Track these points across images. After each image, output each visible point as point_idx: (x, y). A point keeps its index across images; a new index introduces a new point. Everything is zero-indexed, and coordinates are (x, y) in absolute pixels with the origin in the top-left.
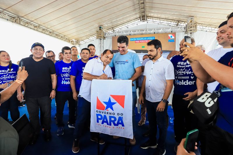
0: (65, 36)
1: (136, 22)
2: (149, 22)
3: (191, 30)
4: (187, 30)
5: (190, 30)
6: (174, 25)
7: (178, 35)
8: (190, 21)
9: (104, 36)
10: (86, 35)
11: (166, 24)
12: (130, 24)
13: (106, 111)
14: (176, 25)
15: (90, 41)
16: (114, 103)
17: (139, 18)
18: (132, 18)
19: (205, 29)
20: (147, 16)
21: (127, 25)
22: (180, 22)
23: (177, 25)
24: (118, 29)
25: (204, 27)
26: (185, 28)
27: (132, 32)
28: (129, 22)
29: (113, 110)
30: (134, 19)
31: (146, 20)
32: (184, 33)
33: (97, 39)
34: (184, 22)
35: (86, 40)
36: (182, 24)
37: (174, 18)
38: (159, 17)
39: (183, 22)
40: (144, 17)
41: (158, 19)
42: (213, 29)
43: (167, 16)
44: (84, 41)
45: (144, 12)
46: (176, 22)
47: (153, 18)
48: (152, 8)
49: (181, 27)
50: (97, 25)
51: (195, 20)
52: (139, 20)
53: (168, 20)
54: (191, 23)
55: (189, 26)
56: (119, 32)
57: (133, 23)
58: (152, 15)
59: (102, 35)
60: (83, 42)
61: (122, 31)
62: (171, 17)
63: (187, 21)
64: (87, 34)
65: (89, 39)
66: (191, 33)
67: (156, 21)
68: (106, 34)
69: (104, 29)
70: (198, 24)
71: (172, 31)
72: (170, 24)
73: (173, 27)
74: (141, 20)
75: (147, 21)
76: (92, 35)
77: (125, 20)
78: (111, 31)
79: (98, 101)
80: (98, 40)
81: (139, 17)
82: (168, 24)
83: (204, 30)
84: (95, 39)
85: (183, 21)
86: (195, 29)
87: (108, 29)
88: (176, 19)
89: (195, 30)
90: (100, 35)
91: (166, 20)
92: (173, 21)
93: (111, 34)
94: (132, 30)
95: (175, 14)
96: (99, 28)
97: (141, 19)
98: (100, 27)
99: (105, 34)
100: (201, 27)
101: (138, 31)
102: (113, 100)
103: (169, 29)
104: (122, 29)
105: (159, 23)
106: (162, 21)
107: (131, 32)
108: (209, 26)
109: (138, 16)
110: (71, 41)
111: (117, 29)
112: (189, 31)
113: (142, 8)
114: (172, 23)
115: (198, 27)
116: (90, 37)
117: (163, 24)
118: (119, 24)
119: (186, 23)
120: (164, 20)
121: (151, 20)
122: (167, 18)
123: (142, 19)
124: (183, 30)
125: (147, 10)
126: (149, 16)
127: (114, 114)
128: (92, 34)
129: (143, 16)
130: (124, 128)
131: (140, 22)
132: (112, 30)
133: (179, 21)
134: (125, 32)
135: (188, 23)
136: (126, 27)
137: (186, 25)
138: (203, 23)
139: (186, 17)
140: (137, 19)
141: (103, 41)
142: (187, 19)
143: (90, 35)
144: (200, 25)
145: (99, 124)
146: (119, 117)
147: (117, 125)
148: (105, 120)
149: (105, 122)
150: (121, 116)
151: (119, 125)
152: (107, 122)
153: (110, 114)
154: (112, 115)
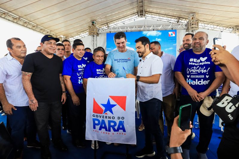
0: (51, 31)
1: (134, 17)
2: (147, 17)
4: (188, 27)
5: (191, 27)
6: (174, 22)
7: (179, 33)
8: (191, 18)
9: (98, 32)
10: (76, 30)
11: (166, 21)
12: (127, 19)
13: (105, 115)
14: (176, 21)
15: (81, 37)
16: (114, 105)
18: (129, 13)
19: (207, 26)
20: (146, 11)
21: (123, 21)
22: (181, 19)
23: (178, 22)
24: (113, 24)
26: (186, 25)
27: (128, 28)
28: (126, 18)
29: (112, 113)
30: (131, 14)
31: (145, 16)
32: (185, 30)
33: (90, 36)
34: (185, 19)
36: (183, 21)
37: (175, 14)
38: (158, 13)
39: (184, 19)
40: (143, 12)
41: (158, 15)
42: (215, 27)
43: (167, 12)
44: (74, 37)
45: (142, 6)
46: (177, 19)
47: (152, 14)
48: (151, 2)
49: (182, 25)
50: (89, 20)
51: (196, 16)
52: (137, 16)
53: (168, 16)
54: (192, 20)
55: (190, 23)
56: (114, 28)
57: (130, 18)
58: (151, 10)
60: (72, 38)
61: (118, 27)
62: (171, 13)
63: (188, 18)
64: (78, 30)
65: (80, 35)
66: (192, 31)
67: (155, 16)
68: (100, 30)
69: (97, 24)
70: (199, 22)
71: (172, 29)
72: (170, 20)
73: (173, 24)
74: (138, 16)
75: (146, 17)
76: (84, 31)
77: (121, 15)
78: (105, 27)
79: (95, 103)
80: (91, 37)
81: (136, 12)
82: (168, 21)
83: (206, 28)
84: (87, 35)
85: (183, 18)
86: (197, 27)
87: (102, 25)
88: (177, 16)
90: (92, 31)
91: (166, 16)
92: (174, 17)
93: (106, 30)
95: (176, 9)
96: (91, 23)
97: (139, 14)
98: (93, 23)
99: (98, 30)
100: (203, 25)
101: (136, 27)
103: (169, 26)
104: (118, 24)
105: (159, 19)
106: (161, 17)
107: (127, 28)
108: (211, 24)
109: (135, 11)
110: (59, 37)
111: (112, 25)
112: (191, 29)
113: (140, 2)
114: (173, 20)
115: (200, 24)
116: (81, 33)
117: (162, 20)
118: (114, 20)
119: (188, 21)
120: (163, 16)
121: (150, 16)
122: (167, 14)
123: (140, 15)
124: (184, 27)
125: (145, 5)
126: (147, 11)
127: (114, 118)
129: (142, 11)
130: (125, 134)
131: (137, 18)
132: (107, 26)
133: (179, 18)
134: (121, 28)
135: (189, 20)
136: (122, 23)
137: (187, 22)
138: (205, 20)
139: (187, 14)
140: (135, 14)
141: (96, 38)
142: (188, 15)
143: (81, 31)
144: (202, 22)
145: (96, 131)
146: (120, 122)
147: (118, 130)
148: (103, 126)
149: (103, 128)
150: (122, 120)
151: (120, 130)
152: (105, 128)
153: (109, 118)
154: (111, 119)
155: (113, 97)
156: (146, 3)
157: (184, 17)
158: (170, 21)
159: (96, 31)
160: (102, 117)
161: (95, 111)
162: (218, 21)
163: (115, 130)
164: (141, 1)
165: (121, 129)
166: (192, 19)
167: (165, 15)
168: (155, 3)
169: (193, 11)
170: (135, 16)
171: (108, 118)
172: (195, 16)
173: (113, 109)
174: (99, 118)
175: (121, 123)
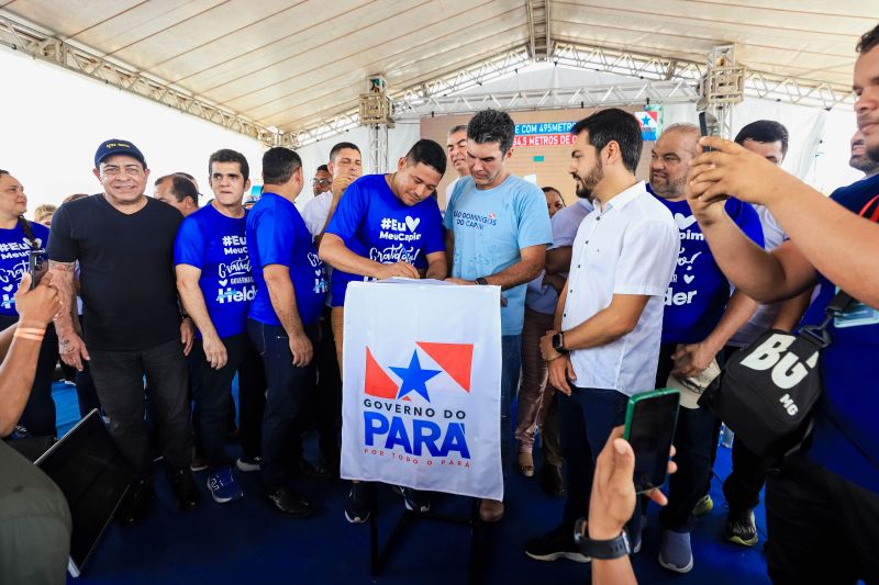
0: (238, 113)
1: (514, 60)
2: (561, 61)
3: (721, 97)
4: (705, 95)
5: (718, 94)
6: (657, 77)
7: (672, 115)
8: (718, 61)
9: (391, 116)
10: (319, 110)
11: (628, 72)
12: (489, 69)
13: (403, 403)
14: (664, 73)
15: (334, 132)
16: (433, 373)
17: (524, 48)
18: (497, 46)
19: (773, 91)
20: (556, 37)
21: (476, 74)
22: (679, 64)
23: (670, 75)
24: (442, 87)
25: (771, 86)
26: (698, 87)
27: (495, 100)
28: (487, 62)
29: (427, 398)
30: (504, 48)
31: (552, 55)
32: (695, 105)
33: (364, 128)
34: (697, 64)
35: (321, 130)
36: (687, 74)
37: (660, 46)
38: (599, 43)
39: (692, 66)
40: (545, 43)
41: (598, 51)
42: (804, 91)
43: (630, 41)
44: (313, 132)
45: (544, 23)
46: (666, 64)
47: (578, 47)
48: (574, 7)
49: (684, 85)
50: (361, 74)
51: (736, 55)
52: (525, 55)
53: (634, 56)
54: (721, 68)
55: (714, 80)
56: (445, 99)
57: (500, 65)
58: (574, 34)
59: (383, 111)
60: (307, 136)
61: (461, 96)
62: (645, 46)
63: (705, 61)
64: (325, 107)
65: (333, 125)
66: (720, 108)
67: (590, 57)
68: (398, 106)
69: (389, 87)
70: (747, 74)
71: (648, 100)
72: (641, 70)
73: (653, 84)
74: (530, 55)
75: (555, 59)
76: (344, 112)
77: (471, 55)
78: (414, 97)
79: (371, 363)
80: (367, 132)
81: (522, 42)
82: (634, 72)
83: (770, 95)
84: (355, 125)
85: (690, 62)
86: (736, 92)
87: (405, 89)
88: (665, 54)
89: (736, 96)
90: (372, 112)
91: (626, 55)
92: (655, 60)
93: (417, 106)
94: (466, 96)
95: (663, 31)
96: (369, 85)
97: (533, 49)
98: (374, 81)
99: (393, 107)
100: (760, 85)
101: (520, 97)
102: (427, 363)
103: (638, 89)
104: (460, 87)
105: (601, 67)
106: (610, 60)
107: (491, 99)
108: (789, 80)
109: (520, 38)
110: (263, 131)
111: (437, 89)
112: (715, 100)
113: (535, 9)
114: (652, 67)
115: (748, 83)
116: (336, 118)
117: (615, 70)
118: (446, 70)
119: (704, 70)
120: (618, 57)
121: (570, 54)
122: (629, 48)
123: (537, 52)
124: (692, 93)
125: (554, 16)
126: (562, 38)
127: (431, 412)
128: (345, 107)
129: (542, 40)
130: (467, 465)
131: (527, 62)
132: (421, 93)
133: (675, 61)
134: (469, 101)
135: (709, 69)
136: (473, 82)
137: (703, 74)
138: (769, 69)
139: (704, 47)
140: (517, 51)
141: (384, 135)
142: (706, 52)
143: (338, 110)
144: (756, 75)
145: (374, 452)
146: (451, 425)
147: (444, 452)
148: (398, 436)
149: (398, 442)
150: (459, 421)
151: (451, 453)
152: (404, 442)
153: (418, 411)
154: (424, 418)
155: (427, 347)
156: (556, 11)
157: (690, 58)
158: (641, 74)
159: (385, 112)
160: (393, 408)
161: (370, 389)
162: (814, 70)
163: (434, 452)
164: (540, 4)
165: (455, 448)
166: (722, 64)
167: (625, 51)
168: (587, 9)
169: (727, 38)
170: (519, 58)
171: (412, 411)
172: (732, 53)
173: (428, 384)
174: (383, 411)
175: (455, 430)
